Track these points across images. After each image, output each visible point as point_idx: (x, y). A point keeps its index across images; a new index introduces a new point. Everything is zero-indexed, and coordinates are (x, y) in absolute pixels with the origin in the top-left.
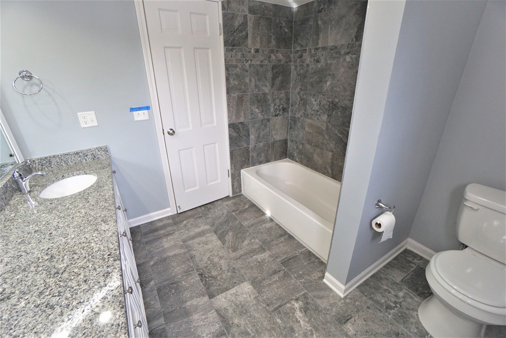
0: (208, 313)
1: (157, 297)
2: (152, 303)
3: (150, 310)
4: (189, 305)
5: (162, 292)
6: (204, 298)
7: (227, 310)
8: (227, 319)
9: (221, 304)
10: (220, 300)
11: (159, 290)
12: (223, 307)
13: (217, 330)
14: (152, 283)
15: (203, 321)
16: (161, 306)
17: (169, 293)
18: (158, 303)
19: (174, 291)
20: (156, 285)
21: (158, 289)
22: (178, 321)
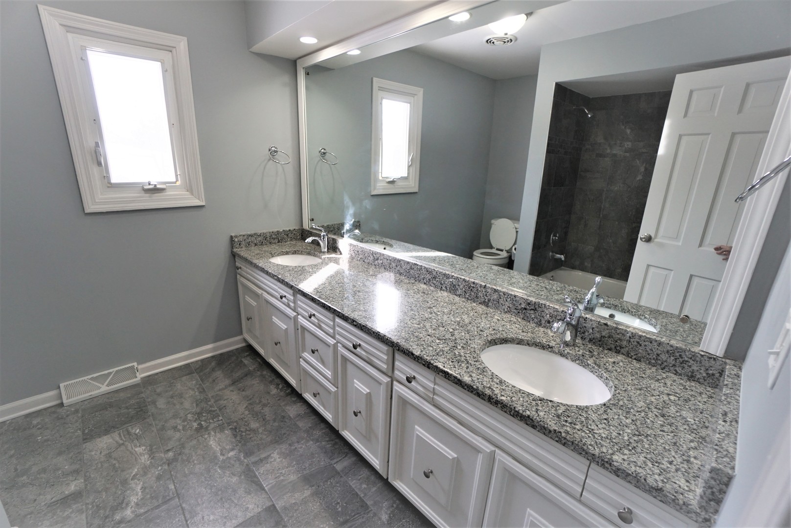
0: (275, 484)
1: (362, 495)
2: (364, 486)
3: (361, 476)
4: (306, 491)
5: (358, 505)
6: (283, 505)
7: (246, 492)
8: (248, 480)
9: (256, 499)
10: (256, 506)
11: (364, 506)
12: (252, 495)
13: (262, 466)
14: (384, 517)
15: (281, 473)
16: (349, 484)
17: (345, 505)
18: (355, 487)
19: (337, 509)
20: (375, 514)
21: (368, 509)
22: (317, 469)
